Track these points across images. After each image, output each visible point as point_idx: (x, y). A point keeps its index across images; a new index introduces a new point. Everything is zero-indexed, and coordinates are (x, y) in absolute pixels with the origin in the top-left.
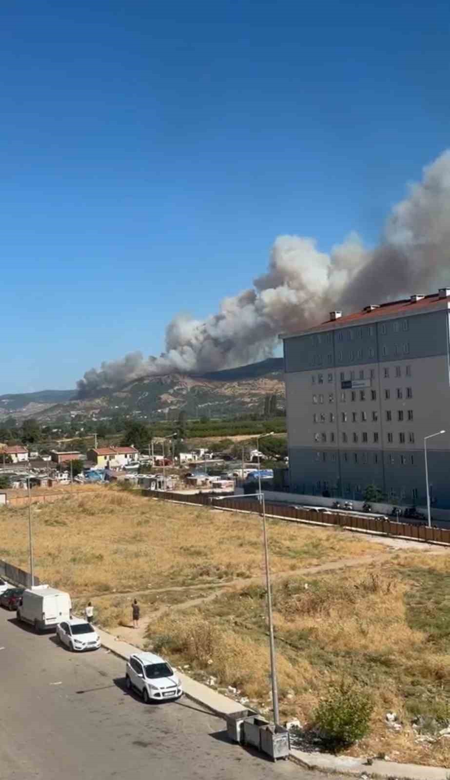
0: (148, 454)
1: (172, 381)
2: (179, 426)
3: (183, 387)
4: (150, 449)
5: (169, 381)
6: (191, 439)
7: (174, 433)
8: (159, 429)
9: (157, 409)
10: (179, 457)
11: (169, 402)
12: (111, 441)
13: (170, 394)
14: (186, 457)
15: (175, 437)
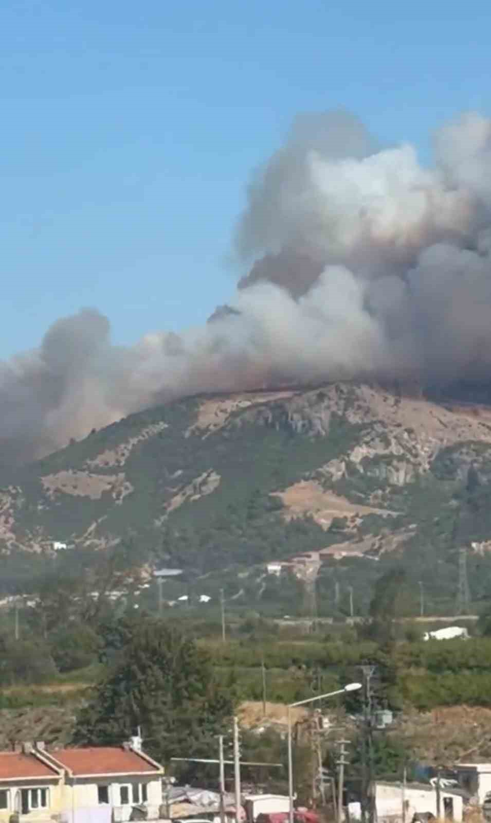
0: (215, 788)
1: (339, 421)
2: (369, 647)
3: (394, 449)
4: (222, 762)
5: (322, 418)
6: (429, 715)
7: (346, 681)
8: (273, 661)
9: (262, 559)
10: (369, 805)
11: (325, 523)
12: (31, 713)
13: (330, 485)
14: (406, 805)
15: (352, 703)
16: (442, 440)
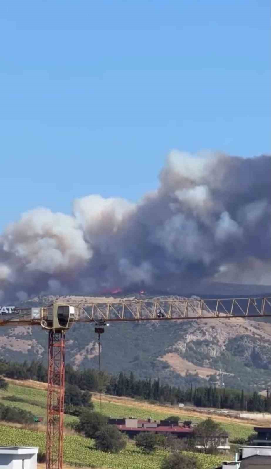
16: (229, 333)
